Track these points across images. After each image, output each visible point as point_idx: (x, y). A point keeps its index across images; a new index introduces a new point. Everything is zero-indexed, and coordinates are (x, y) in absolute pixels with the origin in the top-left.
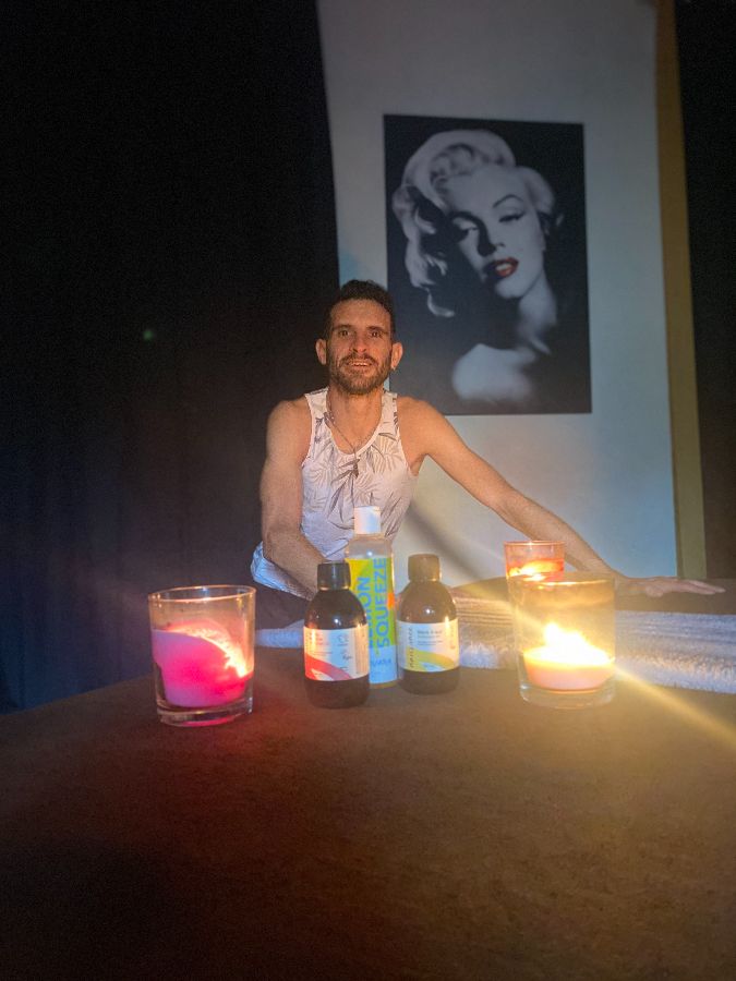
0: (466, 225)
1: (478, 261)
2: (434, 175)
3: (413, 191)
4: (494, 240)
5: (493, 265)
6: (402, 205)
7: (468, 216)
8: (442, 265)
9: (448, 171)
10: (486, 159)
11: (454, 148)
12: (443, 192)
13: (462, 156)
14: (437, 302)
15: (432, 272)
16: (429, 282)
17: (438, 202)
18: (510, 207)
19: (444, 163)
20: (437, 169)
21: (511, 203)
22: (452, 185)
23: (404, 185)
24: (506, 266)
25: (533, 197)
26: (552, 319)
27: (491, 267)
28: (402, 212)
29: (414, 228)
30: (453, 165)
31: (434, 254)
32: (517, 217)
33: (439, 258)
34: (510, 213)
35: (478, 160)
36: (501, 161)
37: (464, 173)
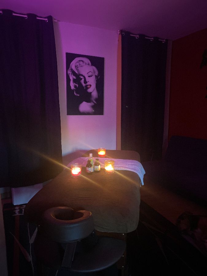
0: (82, 77)
1: (84, 85)
2: (76, 66)
3: (72, 69)
4: (87, 81)
5: (87, 85)
6: (69, 72)
7: (82, 75)
9: (79, 66)
10: (86, 64)
11: (80, 61)
12: (78, 70)
13: (81, 63)
14: (76, 93)
15: (75, 86)
16: (75, 89)
17: (77, 72)
18: (90, 74)
19: (78, 64)
23: (70, 68)
24: (89, 86)
25: (94, 72)
26: (97, 97)
28: (69, 74)
29: (72, 77)
31: (76, 83)
32: (91, 76)
33: (77, 84)
36: (89, 64)
37: (82, 66)
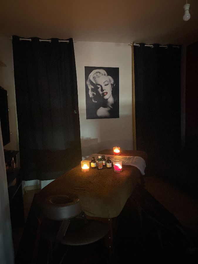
0: (99, 86)
1: (101, 93)
2: (93, 77)
3: (90, 80)
4: (104, 89)
5: (104, 93)
6: (88, 83)
8: (95, 93)
9: (96, 77)
10: (102, 74)
11: (97, 72)
12: (95, 81)
13: (98, 74)
14: (94, 100)
15: (93, 95)
16: (93, 96)
18: (106, 83)
19: (95, 75)
20: (94, 77)
21: (106, 82)
22: (97, 79)
23: (88, 79)
24: (105, 93)
25: (110, 81)
26: (113, 102)
27: (103, 94)
28: (88, 84)
29: (90, 87)
30: (97, 76)
31: (93, 92)
34: (106, 84)
35: (101, 74)
36: (105, 75)
37: (99, 77)
